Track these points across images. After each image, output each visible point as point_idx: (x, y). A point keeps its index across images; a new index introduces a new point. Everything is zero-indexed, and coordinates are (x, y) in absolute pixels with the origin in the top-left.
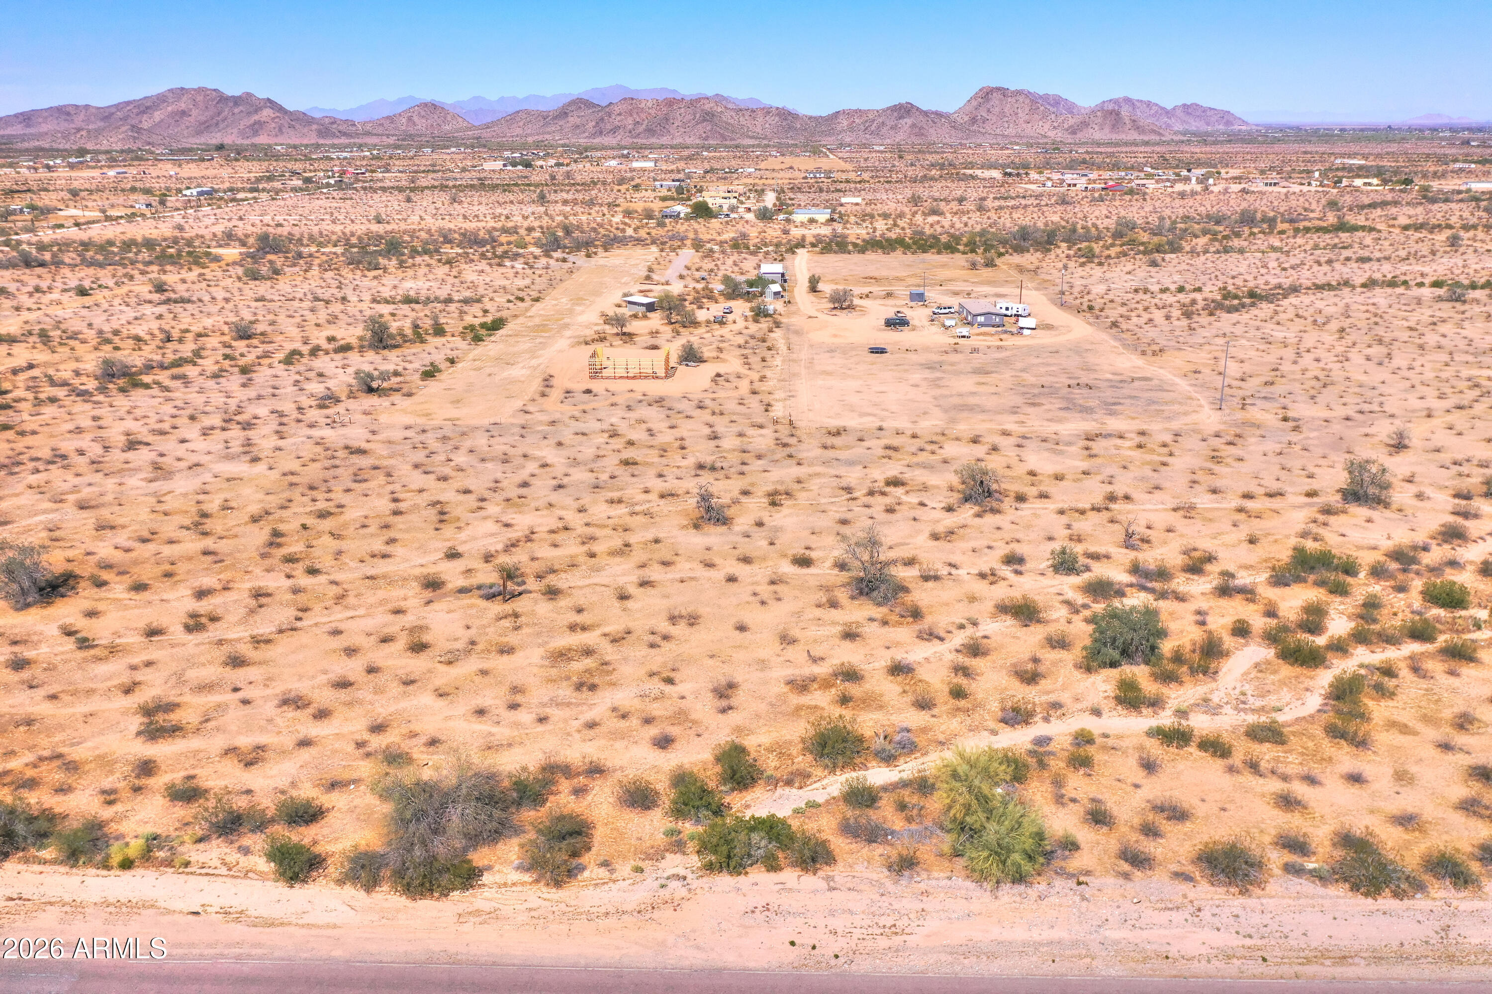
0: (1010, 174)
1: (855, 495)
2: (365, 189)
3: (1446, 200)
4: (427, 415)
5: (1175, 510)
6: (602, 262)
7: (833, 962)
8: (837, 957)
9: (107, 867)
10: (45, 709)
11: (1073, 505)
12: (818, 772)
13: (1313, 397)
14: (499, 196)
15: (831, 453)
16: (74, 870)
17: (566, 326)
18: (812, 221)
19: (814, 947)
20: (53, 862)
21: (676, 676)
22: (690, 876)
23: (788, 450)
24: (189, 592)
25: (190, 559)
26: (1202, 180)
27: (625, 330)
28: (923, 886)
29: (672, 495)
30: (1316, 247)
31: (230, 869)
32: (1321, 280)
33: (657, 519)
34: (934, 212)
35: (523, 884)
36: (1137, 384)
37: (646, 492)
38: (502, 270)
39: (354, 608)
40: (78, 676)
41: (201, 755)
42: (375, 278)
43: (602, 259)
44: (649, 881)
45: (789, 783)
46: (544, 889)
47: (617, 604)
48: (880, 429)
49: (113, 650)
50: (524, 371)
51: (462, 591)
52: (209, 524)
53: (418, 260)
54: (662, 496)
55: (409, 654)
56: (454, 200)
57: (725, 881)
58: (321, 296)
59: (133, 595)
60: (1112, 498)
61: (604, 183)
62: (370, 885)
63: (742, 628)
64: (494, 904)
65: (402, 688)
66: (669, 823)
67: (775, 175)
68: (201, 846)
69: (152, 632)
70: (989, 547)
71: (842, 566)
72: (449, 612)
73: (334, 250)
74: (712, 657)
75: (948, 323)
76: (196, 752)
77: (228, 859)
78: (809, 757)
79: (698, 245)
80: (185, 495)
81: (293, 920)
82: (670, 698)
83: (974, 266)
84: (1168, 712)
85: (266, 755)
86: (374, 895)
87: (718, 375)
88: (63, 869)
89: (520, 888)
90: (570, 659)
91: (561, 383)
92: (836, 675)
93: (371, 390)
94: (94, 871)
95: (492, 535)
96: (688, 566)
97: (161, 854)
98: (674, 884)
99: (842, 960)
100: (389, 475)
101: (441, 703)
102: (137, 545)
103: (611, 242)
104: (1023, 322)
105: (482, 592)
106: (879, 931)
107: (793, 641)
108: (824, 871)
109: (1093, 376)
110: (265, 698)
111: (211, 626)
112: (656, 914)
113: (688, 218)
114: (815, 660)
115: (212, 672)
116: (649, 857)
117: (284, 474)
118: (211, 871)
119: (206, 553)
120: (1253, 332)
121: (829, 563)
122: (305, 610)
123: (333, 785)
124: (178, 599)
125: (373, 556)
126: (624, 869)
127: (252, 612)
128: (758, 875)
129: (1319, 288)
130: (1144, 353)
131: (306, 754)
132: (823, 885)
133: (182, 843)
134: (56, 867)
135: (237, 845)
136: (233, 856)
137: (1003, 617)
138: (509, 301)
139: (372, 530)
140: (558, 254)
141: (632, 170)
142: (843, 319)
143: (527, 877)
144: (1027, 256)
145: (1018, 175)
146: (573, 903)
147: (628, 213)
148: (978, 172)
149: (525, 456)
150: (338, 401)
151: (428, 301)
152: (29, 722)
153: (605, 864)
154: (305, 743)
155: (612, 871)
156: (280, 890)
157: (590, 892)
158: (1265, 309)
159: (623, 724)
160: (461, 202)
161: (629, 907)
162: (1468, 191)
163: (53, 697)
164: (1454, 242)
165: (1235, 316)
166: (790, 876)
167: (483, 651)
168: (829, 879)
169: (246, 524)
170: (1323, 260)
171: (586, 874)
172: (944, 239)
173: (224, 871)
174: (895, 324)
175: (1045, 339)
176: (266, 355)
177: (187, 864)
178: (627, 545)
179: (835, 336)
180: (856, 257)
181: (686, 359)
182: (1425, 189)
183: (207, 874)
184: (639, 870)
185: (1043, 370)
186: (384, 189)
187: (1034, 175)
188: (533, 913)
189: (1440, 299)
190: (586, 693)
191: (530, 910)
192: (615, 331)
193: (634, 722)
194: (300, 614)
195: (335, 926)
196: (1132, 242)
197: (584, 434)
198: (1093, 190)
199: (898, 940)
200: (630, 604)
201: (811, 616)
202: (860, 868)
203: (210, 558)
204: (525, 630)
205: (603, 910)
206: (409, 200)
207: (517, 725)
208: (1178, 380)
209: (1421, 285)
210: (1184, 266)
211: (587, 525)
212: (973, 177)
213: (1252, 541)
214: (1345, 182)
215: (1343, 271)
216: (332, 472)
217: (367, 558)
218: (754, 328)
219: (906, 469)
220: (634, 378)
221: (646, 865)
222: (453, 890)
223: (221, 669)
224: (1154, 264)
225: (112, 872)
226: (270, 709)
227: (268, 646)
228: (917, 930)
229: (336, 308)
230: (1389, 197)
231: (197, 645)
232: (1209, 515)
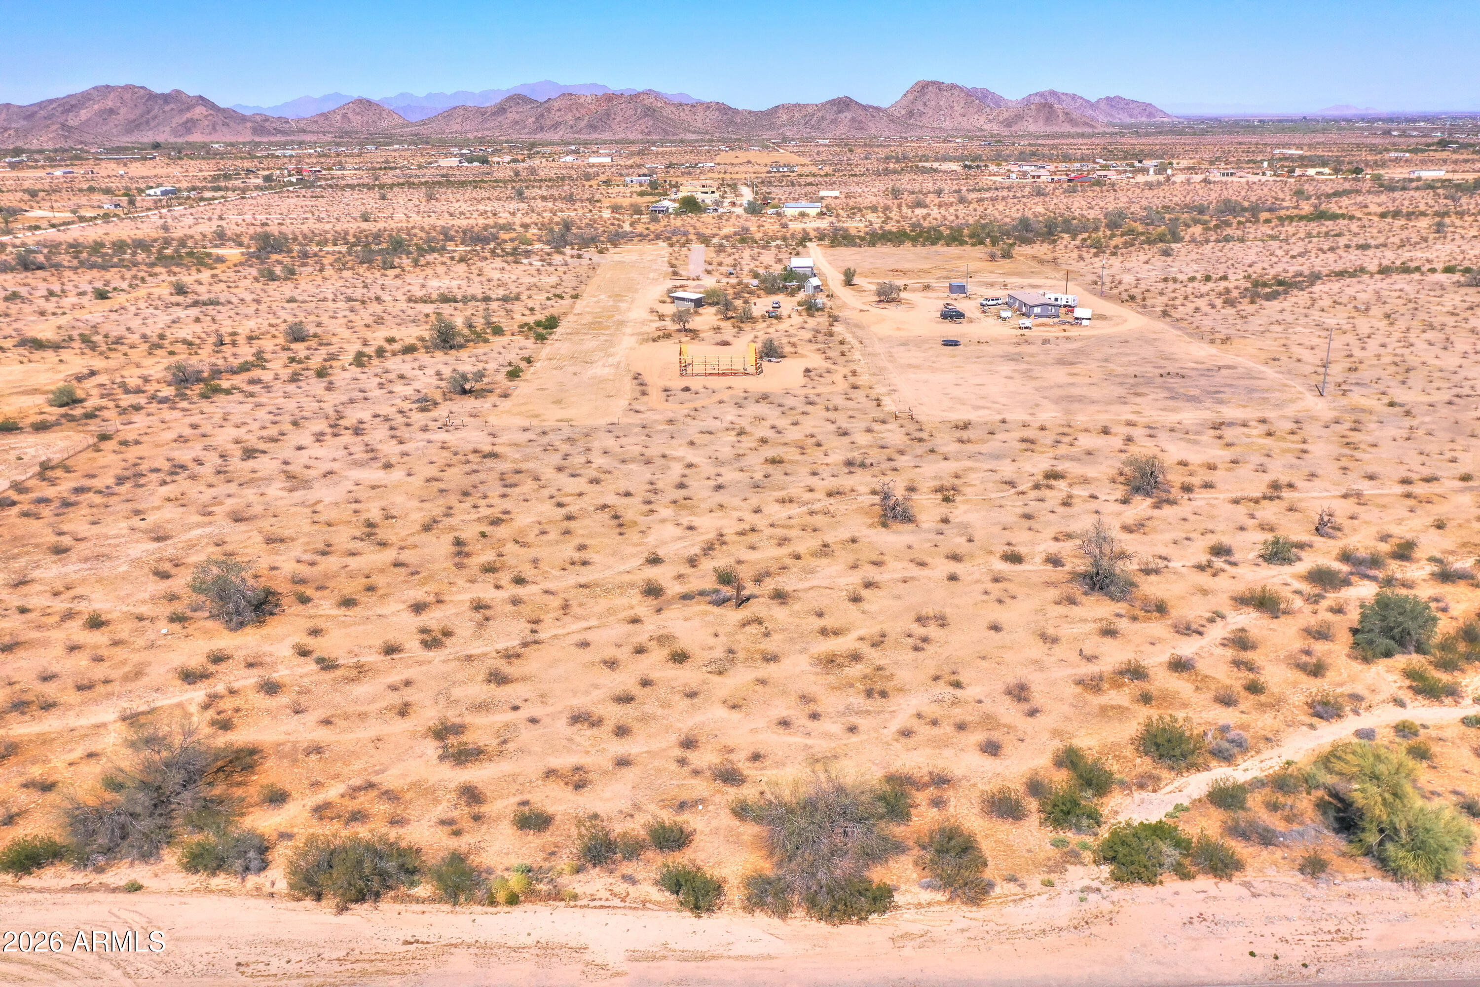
0: (970, 167)
1: (1021, 488)
2: (331, 186)
3: (1404, 189)
4: (537, 416)
5: (1345, 496)
6: (617, 258)
7: (1304, 971)
8: (1305, 965)
9: (493, 902)
10: (322, 735)
11: (1245, 494)
12: (1165, 774)
13: (1404, 383)
14: (469, 192)
15: (969, 448)
16: (458, 908)
17: (621, 323)
18: (803, 215)
19: (1276, 958)
20: (432, 900)
21: (962, 678)
22: (1104, 888)
23: (928, 445)
24: (402, 606)
25: (382, 571)
26: (1160, 170)
27: (687, 326)
28: (1344, 888)
29: (839, 493)
30: (1309, 235)
31: (623, 900)
32: (1339, 267)
33: (838, 518)
34: (919, 204)
35: (939, 903)
36: (1224, 372)
37: (811, 490)
38: (521, 268)
39: (585, 618)
40: (338, 698)
41: (521, 780)
42: (396, 277)
43: (614, 255)
44: (1064, 895)
45: (1141, 786)
46: (964, 908)
47: (851, 606)
48: (1004, 421)
49: (361, 670)
50: (607, 370)
51: (686, 597)
52: (382, 534)
53: (430, 258)
54: (830, 495)
55: (671, 664)
56: (430, 198)
57: (1141, 891)
58: (354, 296)
59: (342, 611)
60: (1275, 486)
61: (571, 178)
62: (783, 911)
63: (995, 628)
64: (920, 926)
65: (687, 701)
66: (1048, 834)
67: (736, 169)
68: (581, 876)
69: (390, 650)
70: (1188, 539)
71: (1054, 561)
72: (686, 619)
73: (337, 248)
74: (984, 658)
75: (1004, 314)
76: (514, 777)
77: (617, 890)
78: (1148, 760)
79: (705, 240)
80: (337, 504)
81: (721, 951)
82: (967, 702)
83: (993, 257)
84: (1468, 701)
85: (590, 776)
86: (789, 921)
87: (807, 371)
88: (447, 907)
89: (938, 908)
90: (841, 666)
91: (655, 382)
92: (1121, 673)
93: (464, 392)
94: (479, 908)
95: (680, 538)
96: (899, 565)
97: (543, 887)
98: (1093, 897)
99: (1312, 969)
100: (537, 479)
101: (735, 715)
102: (318, 558)
103: (617, 239)
104: (1078, 313)
105: (708, 598)
106: (1329, 937)
107: (1055, 640)
108: (1238, 877)
109: (1177, 365)
110: (553, 716)
111: (448, 642)
112: (1094, 929)
113: (678, 213)
114: (1090, 659)
115: (479, 690)
116: (1050, 871)
117: (428, 481)
118: (603, 903)
119: (397, 564)
120: (1303, 320)
121: (1038, 559)
122: (536, 622)
123: (682, 806)
124: (393, 614)
125: (573, 563)
126: (1034, 883)
127: (480, 625)
128: (1171, 884)
129: (1341, 274)
130: (1212, 341)
131: (629, 774)
132: (1244, 892)
133: (560, 874)
134: (437, 906)
135: (618, 874)
136: (622, 887)
137: (1246, 609)
138: (548, 299)
139: (553, 535)
140: (568, 250)
141: (592, 166)
142: (892, 312)
143: (940, 896)
144: (1037, 246)
145: (978, 167)
146: (1001, 921)
147: (615, 208)
148: (936, 165)
149: (664, 456)
150: (436, 404)
151: (465, 300)
152: (318, 750)
153: (1012, 879)
154: (623, 763)
155: (1023, 886)
156: (687, 919)
157: (1011, 909)
158: (1300, 297)
159: (936, 731)
160: (437, 200)
161: (1063, 923)
162: (1419, 179)
163: (327, 722)
164: (1439, 228)
165: (1275, 305)
166: (1204, 882)
167: (746, 660)
168: (1247, 885)
169: (419, 532)
170: (1326, 247)
171: (998, 890)
172: (947, 232)
173: (617, 902)
174: (951, 317)
175: (1103, 329)
176: (332, 357)
177: (575, 897)
178: (826, 546)
179: (899, 329)
180: (867, 250)
181: (767, 355)
182: (1377, 178)
183: (602, 907)
184: (1049, 884)
185: (1125, 359)
186: (352, 187)
187: (993, 168)
188: (967, 934)
189: (1459, 284)
190: (879, 702)
191: (963, 930)
192: (677, 327)
193: (947, 729)
194: (534, 626)
195: (770, 957)
196: (1131, 232)
197: (710, 433)
198: (1059, 181)
199: (1352, 945)
200: (865, 606)
201: (1055, 614)
202: (1271, 872)
203: (403, 570)
204: (776, 637)
205: (1036, 927)
206: (383, 198)
207: (827, 735)
208: (1262, 368)
209: (1433, 271)
210: (1193, 255)
211: (772, 525)
212: (936, 170)
213: (1440, 526)
214: (1298, 172)
215: (1352, 259)
216: (474, 478)
217: (568, 566)
218: (812, 322)
219: (1055, 462)
220: (724, 374)
221: (1053, 877)
222: (870, 912)
223: (485, 687)
224: (1166, 253)
225: (499, 908)
226: (561, 726)
227: (520, 661)
228: (1364, 934)
229: (377, 308)
230: (1347, 186)
231: (444, 662)
232: (1380, 501)
